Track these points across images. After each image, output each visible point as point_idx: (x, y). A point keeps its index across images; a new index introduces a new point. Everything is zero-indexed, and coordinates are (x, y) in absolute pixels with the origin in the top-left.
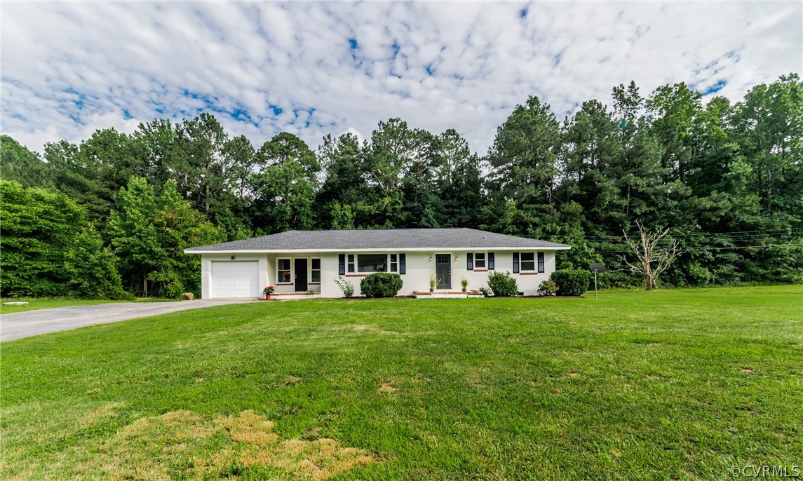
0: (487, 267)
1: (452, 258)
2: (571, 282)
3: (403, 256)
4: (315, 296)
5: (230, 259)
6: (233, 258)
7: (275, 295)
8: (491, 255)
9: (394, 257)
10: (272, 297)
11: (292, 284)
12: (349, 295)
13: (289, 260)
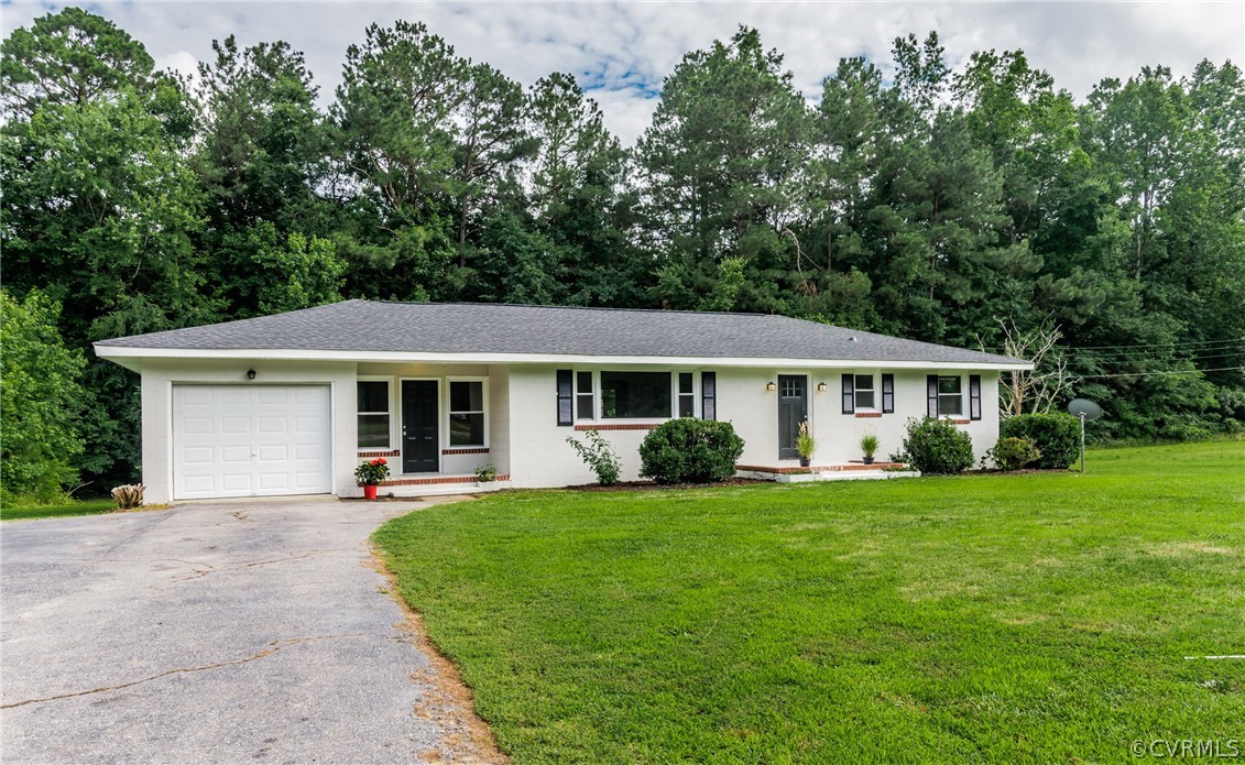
0: (877, 408)
1: (812, 385)
2: (1061, 438)
3: (709, 377)
4: (497, 485)
5: (238, 377)
6: (251, 373)
7: (391, 484)
8: (888, 378)
9: (686, 381)
10: (381, 491)
11: (396, 453)
12: (608, 480)
13: (385, 385)
